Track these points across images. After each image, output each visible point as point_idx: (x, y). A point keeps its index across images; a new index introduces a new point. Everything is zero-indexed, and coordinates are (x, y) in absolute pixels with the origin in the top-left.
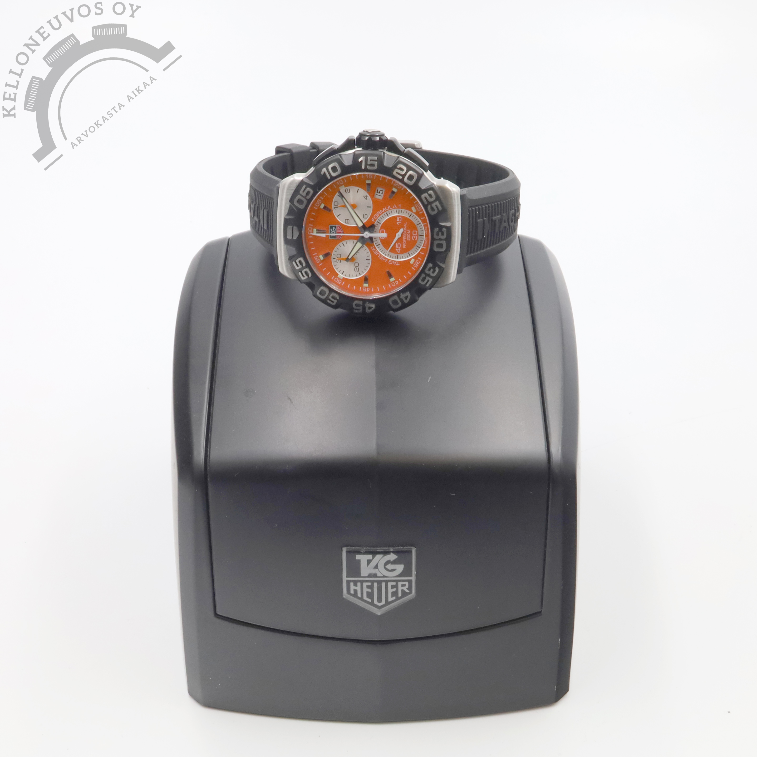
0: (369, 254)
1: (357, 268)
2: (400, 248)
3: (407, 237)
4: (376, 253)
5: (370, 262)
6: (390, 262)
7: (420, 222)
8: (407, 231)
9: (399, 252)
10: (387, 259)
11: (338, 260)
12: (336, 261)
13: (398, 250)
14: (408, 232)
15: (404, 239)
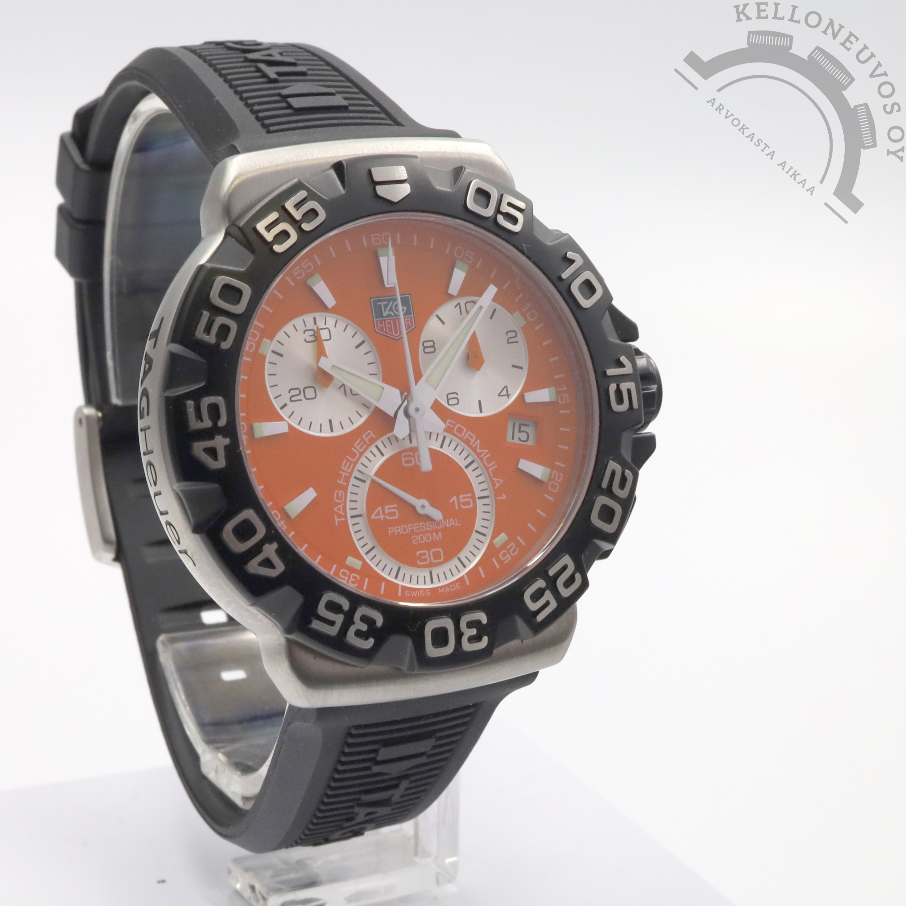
0: (349, 428)
1: (301, 397)
2: (385, 519)
3: (421, 533)
4: (358, 447)
5: (326, 434)
6: (338, 494)
7: (470, 566)
8: (437, 531)
9: (373, 517)
10: (345, 484)
11: (312, 333)
12: (307, 329)
13: (378, 514)
14: (434, 534)
15: (416, 526)
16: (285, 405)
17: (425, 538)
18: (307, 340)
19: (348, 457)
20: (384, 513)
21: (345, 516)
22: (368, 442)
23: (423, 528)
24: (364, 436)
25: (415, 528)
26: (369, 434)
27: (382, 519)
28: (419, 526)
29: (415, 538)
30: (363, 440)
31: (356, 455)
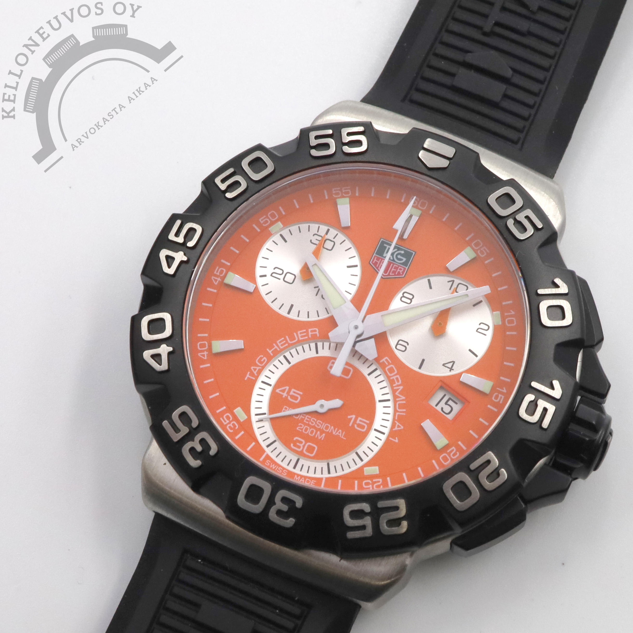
0: (303, 318)
1: (282, 277)
2: (286, 398)
3: (309, 425)
4: (300, 335)
5: (283, 312)
6: (261, 358)
7: (333, 474)
8: (322, 432)
9: (278, 391)
10: (272, 355)
11: (320, 238)
12: (318, 234)
13: (283, 391)
14: (319, 432)
15: (308, 418)
16: (265, 276)
17: (309, 431)
18: (312, 241)
19: (287, 337)
20: (288, 393)
21: (257, 377)
22: (310, 336)
23: (312, 423)
24: (310, 330)
25: (306, 418)
26: (315, 331)
27: (284, 397)
28: (310, 419)
29: (301, 426)
30: (307, 332)
31: (295, 339)
